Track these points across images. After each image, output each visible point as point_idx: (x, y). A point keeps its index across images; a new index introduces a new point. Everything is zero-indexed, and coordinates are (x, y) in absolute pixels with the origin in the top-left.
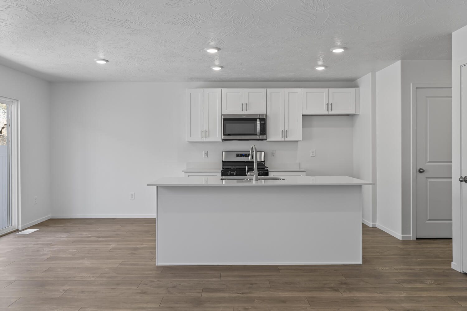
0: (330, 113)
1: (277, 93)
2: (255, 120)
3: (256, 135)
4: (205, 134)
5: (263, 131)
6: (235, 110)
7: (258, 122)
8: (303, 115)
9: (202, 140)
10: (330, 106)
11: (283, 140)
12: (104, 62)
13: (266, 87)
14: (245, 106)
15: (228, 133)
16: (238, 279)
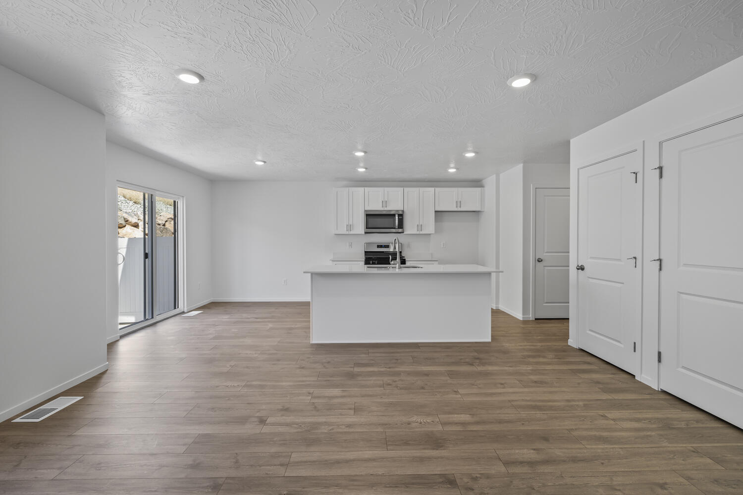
0: (459, 209)
1: (413, 192)
2: (394, 215)
3: (395, 228)
4: (350, 227)
5: (401, 225)
6: (376, 206)
7: (397, 217)
8: (436, 212)
9: (347, 233)
10: (459, 203)
11: (418, 233)
12: (262, 163)
13: (403, 187)
14: (385, 203)
15: (369, 226)
16: (384, 355)
